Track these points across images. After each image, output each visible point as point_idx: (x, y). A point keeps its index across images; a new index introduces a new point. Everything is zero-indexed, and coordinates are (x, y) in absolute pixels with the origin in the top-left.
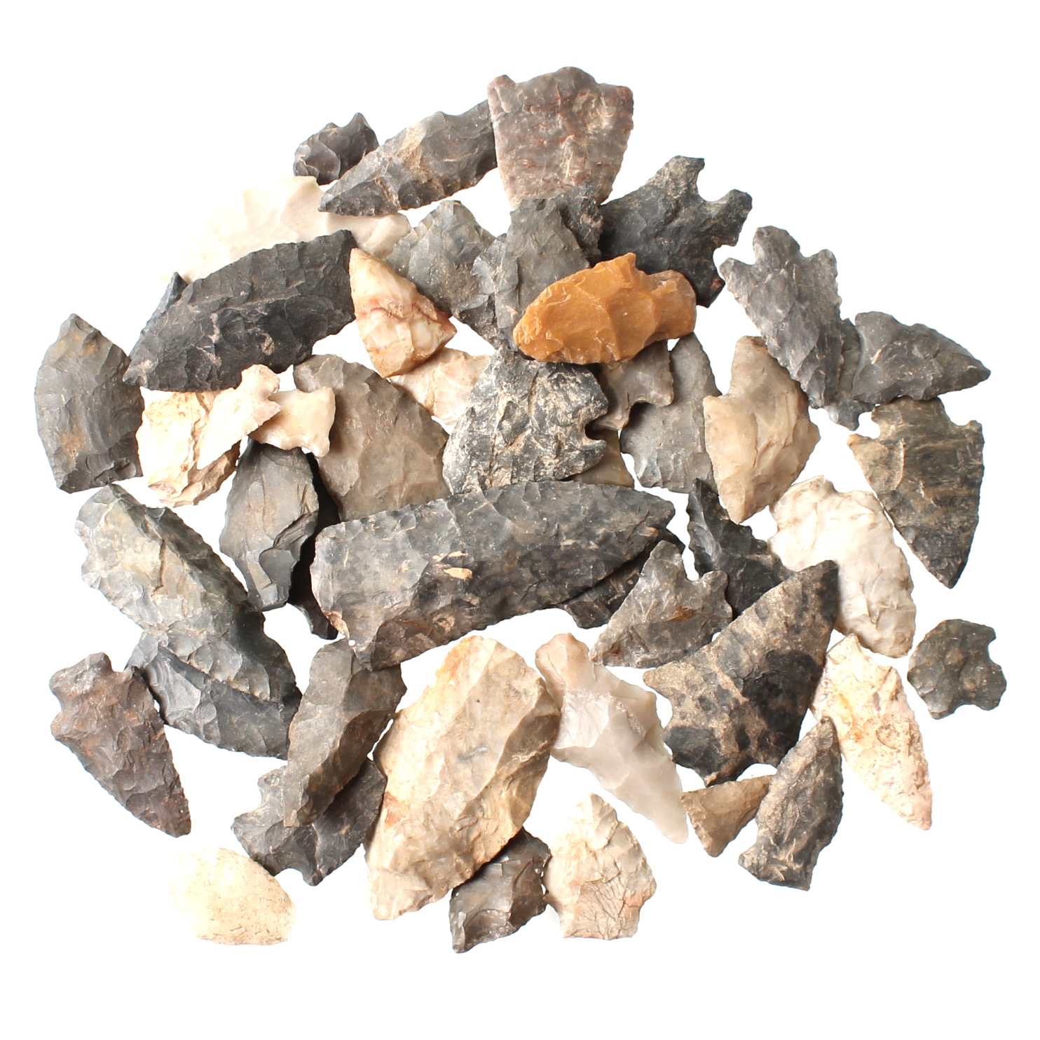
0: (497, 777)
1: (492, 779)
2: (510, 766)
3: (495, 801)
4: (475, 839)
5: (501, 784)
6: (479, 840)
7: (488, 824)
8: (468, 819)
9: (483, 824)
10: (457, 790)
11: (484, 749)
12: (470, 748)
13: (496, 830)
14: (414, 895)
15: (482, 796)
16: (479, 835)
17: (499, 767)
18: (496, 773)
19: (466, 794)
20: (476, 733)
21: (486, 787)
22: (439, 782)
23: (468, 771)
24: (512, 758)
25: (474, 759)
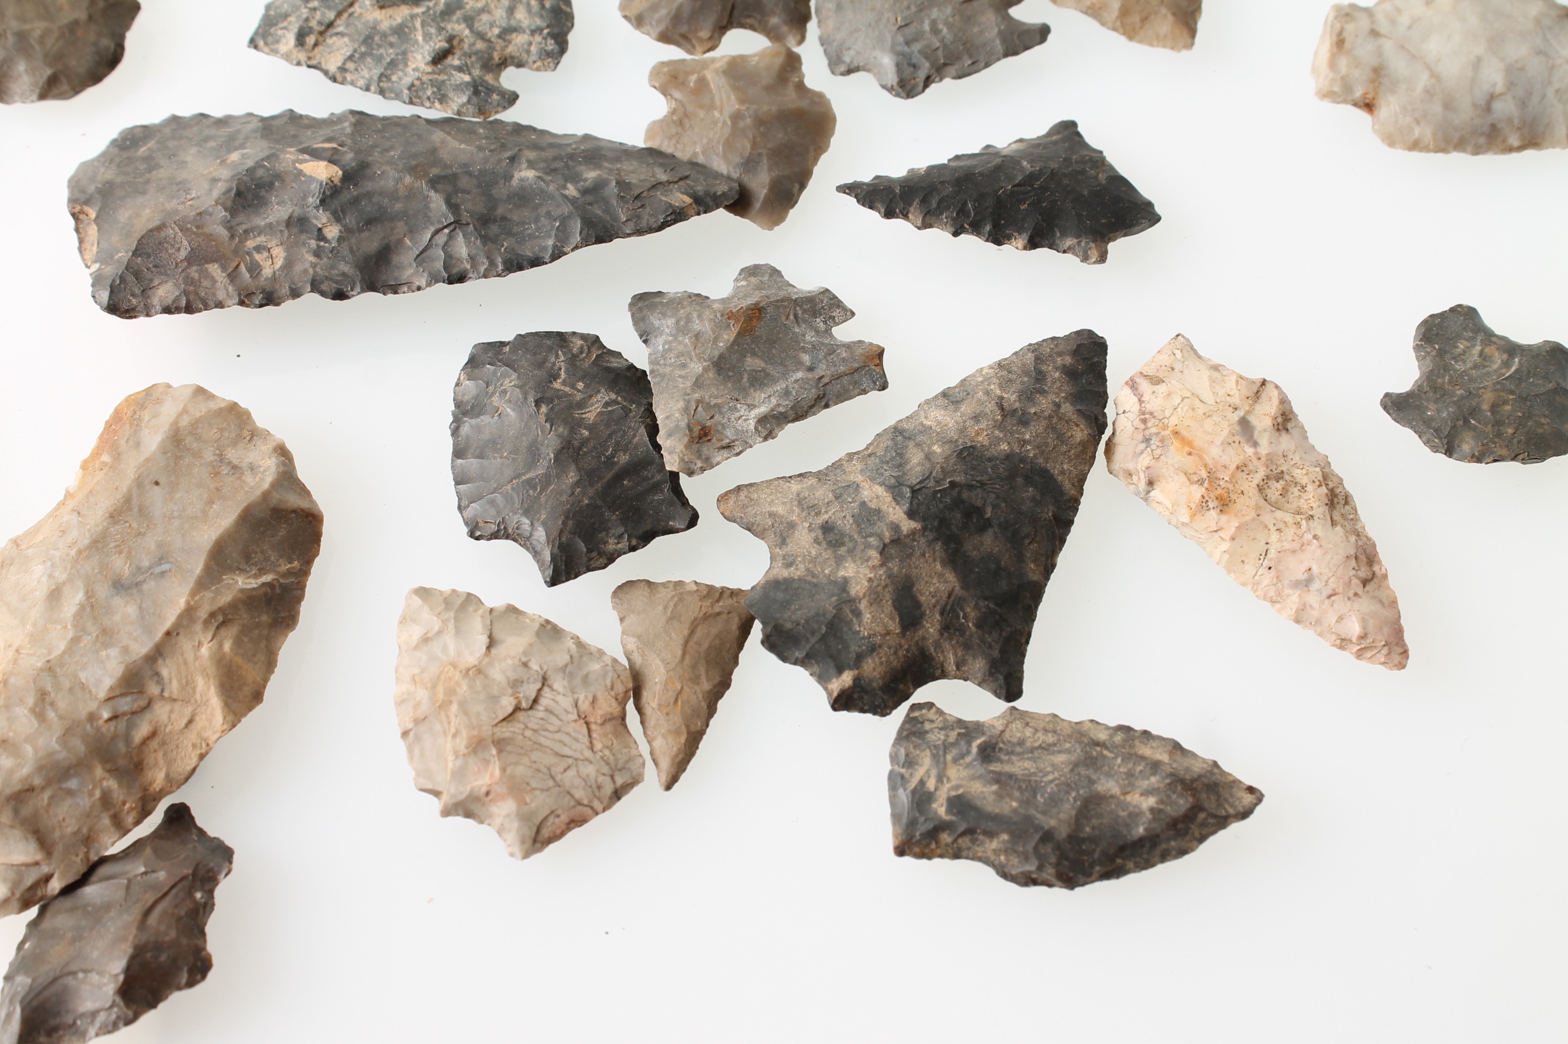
0: (189, 613)
1: (180, 617)
2: (218, 592)
3: (185, 662)
4: (145, 741)
5: (198, 627)
6: (154, 744)
7: (171, 711)
8: (129, 699)
9: (161, 711)
10: (106, 646)
11: (165, 567)
12: (139, 568)
13: (190, 722)
14: (11, 875)
15: (157, 654)
16: (153, 734)
17: (193, 593)
18: (188, 603)
19: (125, 650)
20: (150, 542)
21: (168, 633)
22: (70, 634)
23: (131, 610)
24: (221, 580)
25: (145, 587)
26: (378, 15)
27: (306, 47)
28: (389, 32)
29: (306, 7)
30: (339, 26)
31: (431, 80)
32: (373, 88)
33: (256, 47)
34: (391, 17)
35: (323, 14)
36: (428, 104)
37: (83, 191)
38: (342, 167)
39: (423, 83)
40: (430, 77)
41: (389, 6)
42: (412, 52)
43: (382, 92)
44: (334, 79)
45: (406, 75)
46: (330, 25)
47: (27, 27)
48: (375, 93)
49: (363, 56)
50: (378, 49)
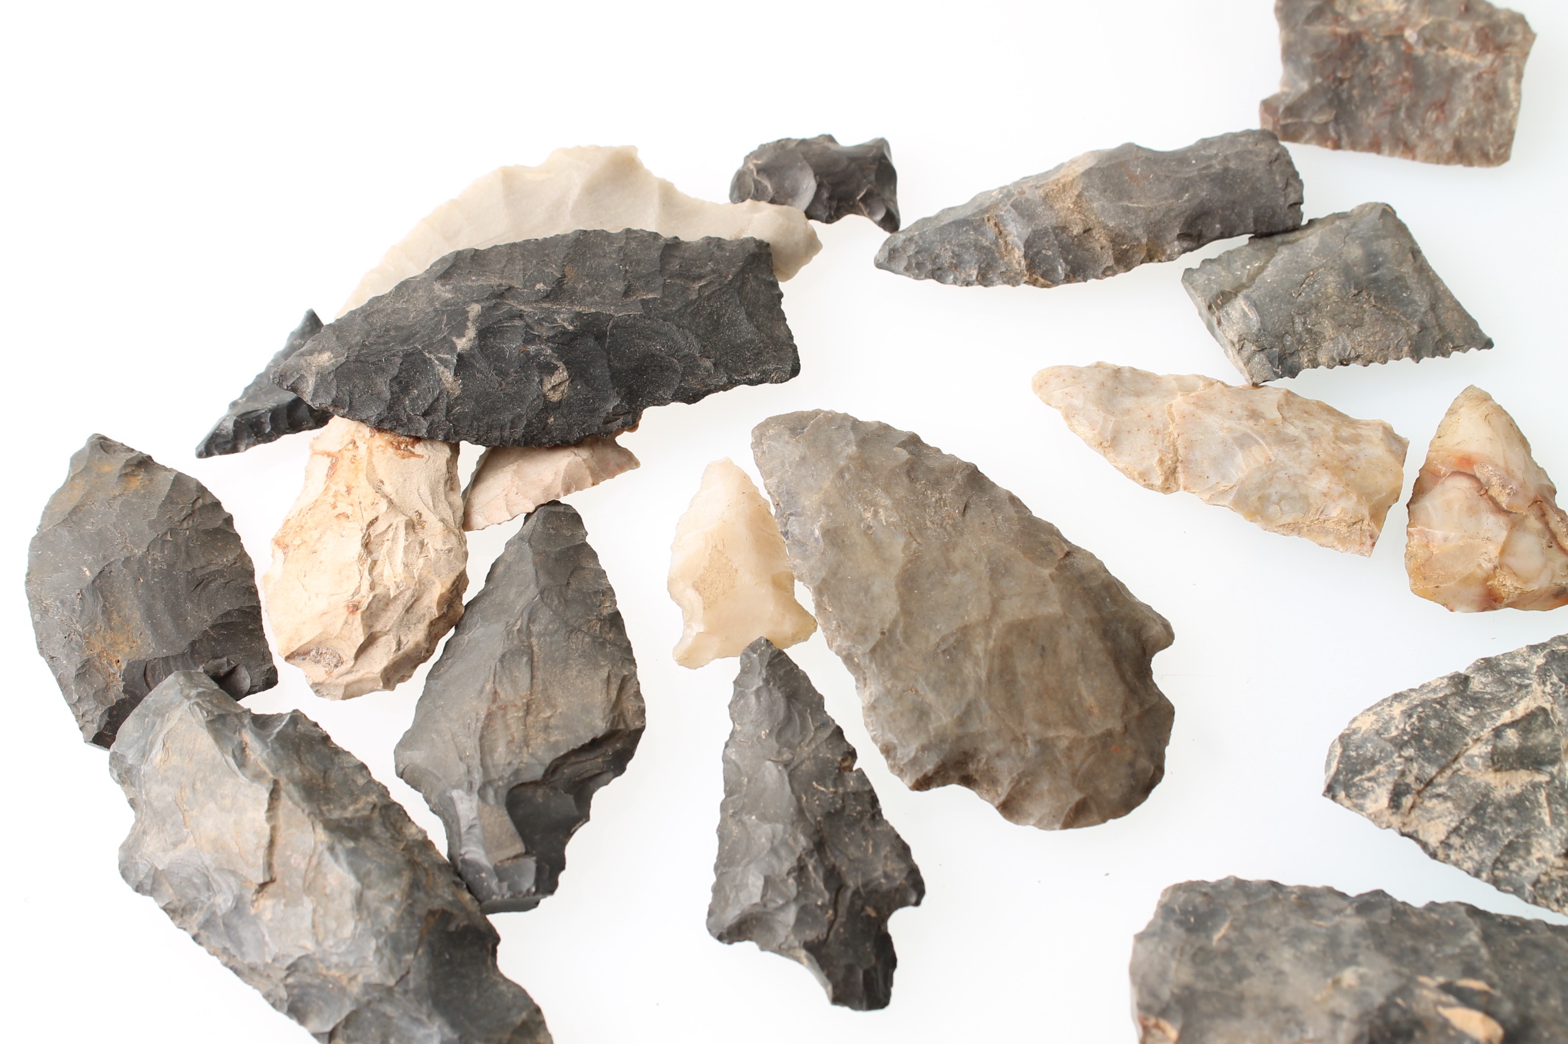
26: (1491, 778)
27: (1402, 810)
28: (1505, 803)
29: (1400, 756)
30: (1440, 785)
31: (1561, 877)
32: (1484, 875)
33: (1334, 798)
34: (1507, 783)
35: (1421, 768)
36: (1555, 907)
37: (1154, 994)
38: (1502, 1023)
39: (1551, 880)
40: (1561, 873)
41: (1506, 770)
42: (1536, 835)
43: (1496, 882)
44: (1434, 856)
45: (1528, 864)
46: (1430, 783)
47: (1051, 734)
48: (1487, 881)
49: (1472, 829)
50: (1491, 825)
